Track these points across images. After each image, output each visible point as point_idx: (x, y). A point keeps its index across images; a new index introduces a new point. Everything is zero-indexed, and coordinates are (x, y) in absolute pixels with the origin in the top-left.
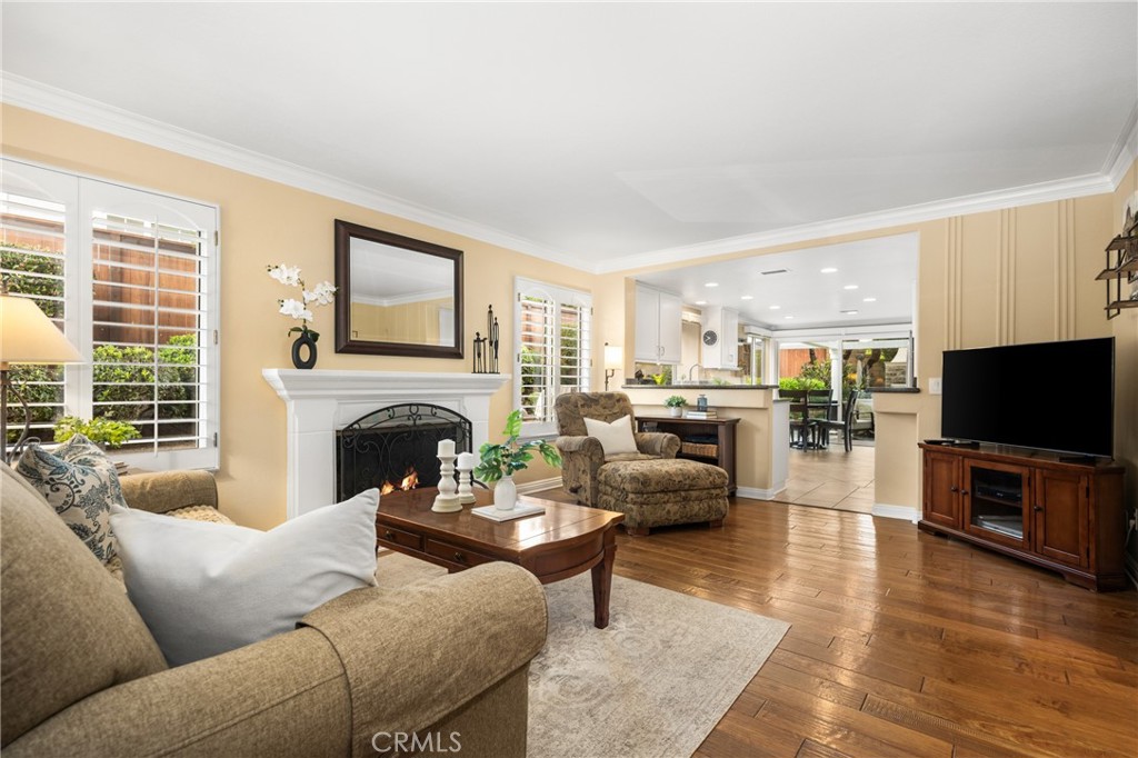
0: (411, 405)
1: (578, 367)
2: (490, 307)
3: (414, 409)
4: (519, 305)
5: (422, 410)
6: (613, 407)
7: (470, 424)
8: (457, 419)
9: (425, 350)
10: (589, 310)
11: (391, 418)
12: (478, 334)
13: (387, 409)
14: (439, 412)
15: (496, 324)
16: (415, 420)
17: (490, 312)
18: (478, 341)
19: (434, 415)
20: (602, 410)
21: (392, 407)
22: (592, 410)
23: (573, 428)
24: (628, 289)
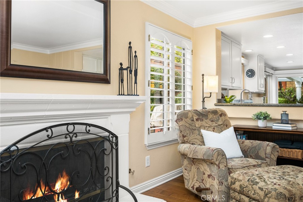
0: (68, 124)
1: (182, 91)
2: (130, 43)
3: (71, 128)
4: (148, 44)
5: (78, 128)
6: (218, 120)
7: (117, 137)
8: (107, 134)
9: (75, 75)
10: (190, 51)
11: (50, 138)
12: (121, 64)
13: (46, 129)
14: (92, 129)
15: (136, 56)
16: (71, 139)
17: (130, 47)
18: (121, 69)
19: (88, 132)
20: (210, 123)
21: (51, 127)
22: (204, 123)
23: (191, 137)
24: (217, 39)
